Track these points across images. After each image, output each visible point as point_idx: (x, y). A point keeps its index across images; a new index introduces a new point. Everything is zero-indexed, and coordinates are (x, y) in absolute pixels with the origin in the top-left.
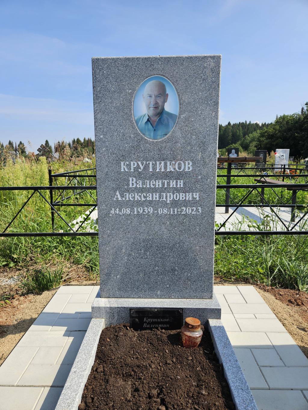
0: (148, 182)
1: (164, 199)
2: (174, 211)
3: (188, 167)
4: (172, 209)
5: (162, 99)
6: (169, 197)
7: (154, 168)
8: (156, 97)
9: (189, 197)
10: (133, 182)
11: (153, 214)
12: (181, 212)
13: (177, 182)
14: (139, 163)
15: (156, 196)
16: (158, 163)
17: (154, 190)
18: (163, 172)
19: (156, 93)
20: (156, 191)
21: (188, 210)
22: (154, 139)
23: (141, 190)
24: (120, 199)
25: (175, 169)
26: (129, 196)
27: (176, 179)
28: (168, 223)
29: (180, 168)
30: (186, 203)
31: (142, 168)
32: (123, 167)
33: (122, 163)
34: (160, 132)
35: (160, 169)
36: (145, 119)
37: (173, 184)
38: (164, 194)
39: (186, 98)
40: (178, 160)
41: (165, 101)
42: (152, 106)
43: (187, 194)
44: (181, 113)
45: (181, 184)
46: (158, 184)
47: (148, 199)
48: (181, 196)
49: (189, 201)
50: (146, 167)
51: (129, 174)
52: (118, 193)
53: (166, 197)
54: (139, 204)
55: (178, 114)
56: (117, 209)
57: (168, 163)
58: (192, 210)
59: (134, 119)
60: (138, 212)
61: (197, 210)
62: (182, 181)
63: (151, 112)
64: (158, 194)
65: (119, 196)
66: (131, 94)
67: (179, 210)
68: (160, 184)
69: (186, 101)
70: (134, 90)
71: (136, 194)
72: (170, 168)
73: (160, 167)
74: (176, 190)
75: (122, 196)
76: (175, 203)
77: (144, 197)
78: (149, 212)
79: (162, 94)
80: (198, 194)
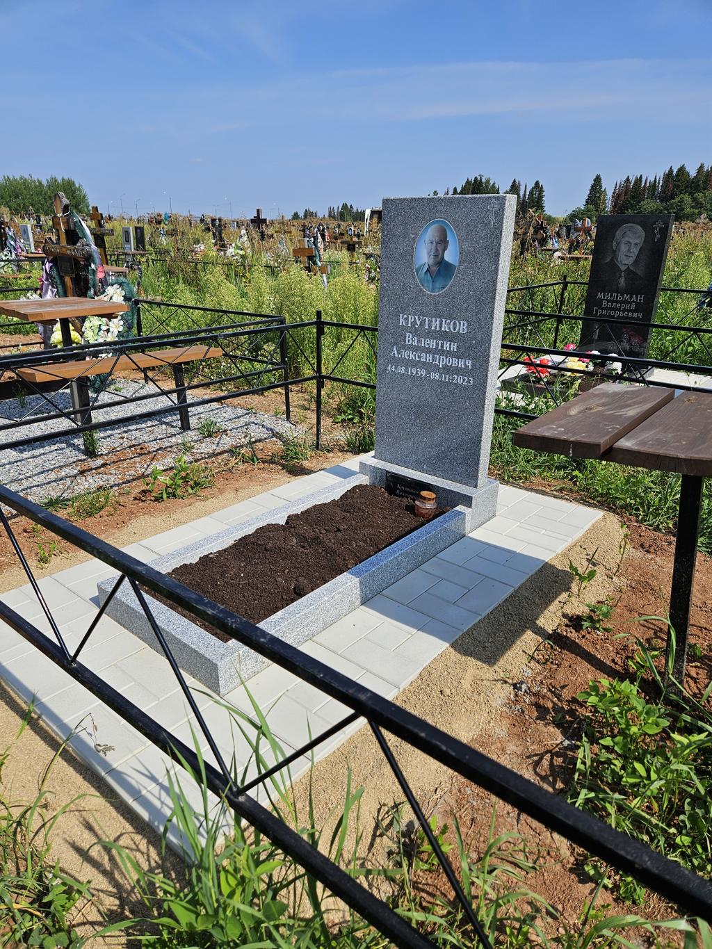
0: (423, 340)
1: (437, 363)
2: (445, 377)
3: (462, 328)
4: (443, 375)
5: (443, 247)
6: (442, 361)
7: (430, 326)
8: (437, 243)
9: (461, 364)
10: (410, 339)
11: (426, 377)
12: (453, 380)
13: (451, 344)
14: (416, 317)
15: (429, 358)
16: (434, 319)
17: (428, 351)
18: (438, 331)
19: (437, 239)
20: (430, 352)
21: (459, 380)
22: (432, 292)
23: (416, 349)
24: (396, 355)
25: (449, 329)
26: (405, 354)
27: (450, 341)
28: (439, 390)
29: (454, 329)
30: (458, 371)
31: (418, 324)
32: (402, 321)
33: (401, 316)
34: (438, 285)
35: (436, 327)
36: (425, 269)
37: (447, 346)
38: (438, 357)
39: (466, 246)
40: (453, 319)
41: (445, 249)
42: (432, 253)
43: (460, 360)
44: (461, 263)
45: (454, 347)
46: (433, 344)
47: (422, 360)
48: (454, 362)
49: (461, 368)
50: (423, 323)
51: (405, 329)
52: (395, 349)
53: (439, 360)
54: (414, 364)
55: (457, 265)
56: (394, 367)
57: (444, 320)
58: (464, 380)
59: (415, 267)
60: (412, 373)
61: (469, 380)
62: (456, 344)
63: (431, 261)
64: (431, 356)
65: (396, 353)
66: (414, 239)
67: (451, 378)
68: (434, 344)
69: (466, 250)
70: (417, 235)
71: (411, 352)
72: (445, 328)
73: (436, 324)
74: (449, 354)
75: (399, 353)
76: (447, 369)
77: (419, 357)
78: (422, 375)
79: (443, 242)
80: (470, 362)
